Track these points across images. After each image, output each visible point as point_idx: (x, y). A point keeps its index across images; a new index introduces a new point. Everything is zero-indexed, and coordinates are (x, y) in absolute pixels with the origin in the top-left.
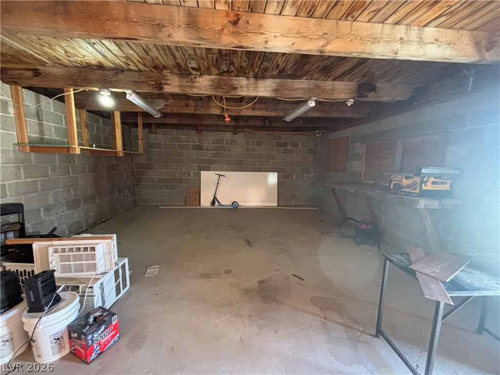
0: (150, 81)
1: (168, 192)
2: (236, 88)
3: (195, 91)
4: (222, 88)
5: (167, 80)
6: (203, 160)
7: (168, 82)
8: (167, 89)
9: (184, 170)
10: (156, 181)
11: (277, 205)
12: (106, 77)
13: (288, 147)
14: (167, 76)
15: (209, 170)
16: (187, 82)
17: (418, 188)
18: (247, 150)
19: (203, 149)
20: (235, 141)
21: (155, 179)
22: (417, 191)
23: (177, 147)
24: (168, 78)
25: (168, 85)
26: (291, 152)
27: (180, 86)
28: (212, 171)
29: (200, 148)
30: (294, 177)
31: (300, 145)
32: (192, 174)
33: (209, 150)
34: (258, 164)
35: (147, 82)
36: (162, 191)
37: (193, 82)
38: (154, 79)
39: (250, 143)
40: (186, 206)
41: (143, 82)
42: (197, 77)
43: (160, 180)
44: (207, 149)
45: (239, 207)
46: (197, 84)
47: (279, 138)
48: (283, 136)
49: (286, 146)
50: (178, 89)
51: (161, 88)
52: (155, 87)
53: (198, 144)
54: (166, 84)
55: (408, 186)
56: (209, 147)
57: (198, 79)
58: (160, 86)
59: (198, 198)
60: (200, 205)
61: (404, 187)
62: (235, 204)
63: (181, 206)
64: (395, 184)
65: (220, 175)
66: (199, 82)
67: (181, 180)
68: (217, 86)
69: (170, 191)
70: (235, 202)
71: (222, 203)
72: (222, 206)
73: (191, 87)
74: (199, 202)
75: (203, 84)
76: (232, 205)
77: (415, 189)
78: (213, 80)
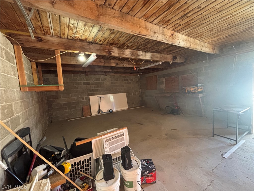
0: (105, 50)
1: (71, 110)
2: (139, 55)
3: (124, 56)
4: (134, 55)
5: (113, 50)
6: (90, 90)
7: (113, 51)
8: (113, 54)
9: (80, 97)
10: (63, 105)
11: (128, 108)
12: (83, 46)
13: (129, 81)
14: (113, 48)
15: (94, 95)
16: (121, 52)
17: (197, 91)
18: (112, 83)
19: (90, 85)
20: (106, 79)
21: (61, 104)
22: (197, 92)
23: (74, 84)
24: (113, 49)
25: (113, 52)
26: (130, 83)
27: (118, 53)
28: (96, 95)
29: (88, 84)
30: (133, 94)
31: (133, 80)
32: (84, 98)
33: (93, 85)
34: (117, 90)
35: (104, 50)
36: (67, 111)
37: (123, 52)
38: (107, 49)
39: (113, 80)
40: (83, 117)
41: (102, 50)
42: (125, 49)
43: (65, 104)
44: (92, 84)
45: (113, 112)
46: (125, 53)
47: (125, 77)
48: (126, 76)
49: (128, 81)
50: (118, 54)
51: (111, 54)
52: (108, 53)
53: (87, 81)
54: (112, 52)
55: (193, 91)
56: (93, 83)
57: (125, 51)
58: (110, 53)
59: (90, 111)
60: (91, 115)
61: (191, 91)
62: (111, 111)
63: (80, 117)
64: (187, 91)
65: (101, 97)
66: (126, 52)
67: (78, 103)
68: (133, 54)
69: (72, 110)
70: (111, 110)
71: (104, 112)
72: (104, 113)
73: (123, 54)
74: (90, 113)
75: (127, 53)
76: (109, 111)
77: (196, 91)
78: (131, 52)
